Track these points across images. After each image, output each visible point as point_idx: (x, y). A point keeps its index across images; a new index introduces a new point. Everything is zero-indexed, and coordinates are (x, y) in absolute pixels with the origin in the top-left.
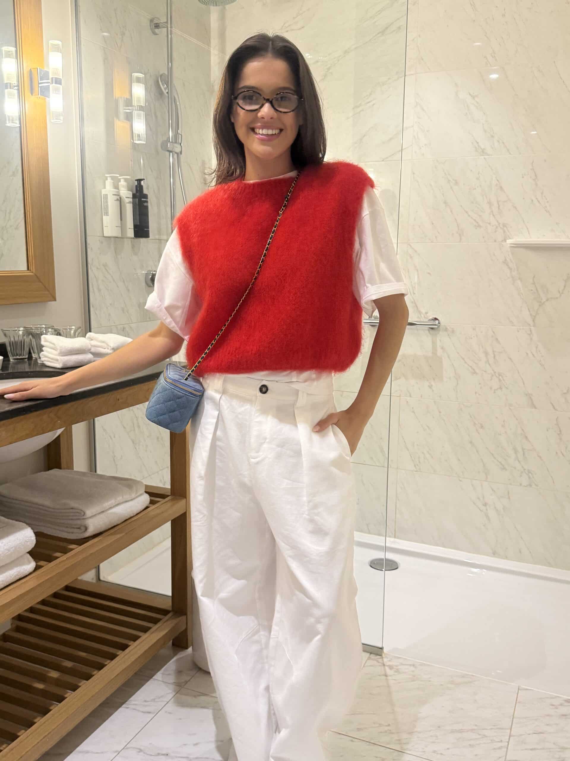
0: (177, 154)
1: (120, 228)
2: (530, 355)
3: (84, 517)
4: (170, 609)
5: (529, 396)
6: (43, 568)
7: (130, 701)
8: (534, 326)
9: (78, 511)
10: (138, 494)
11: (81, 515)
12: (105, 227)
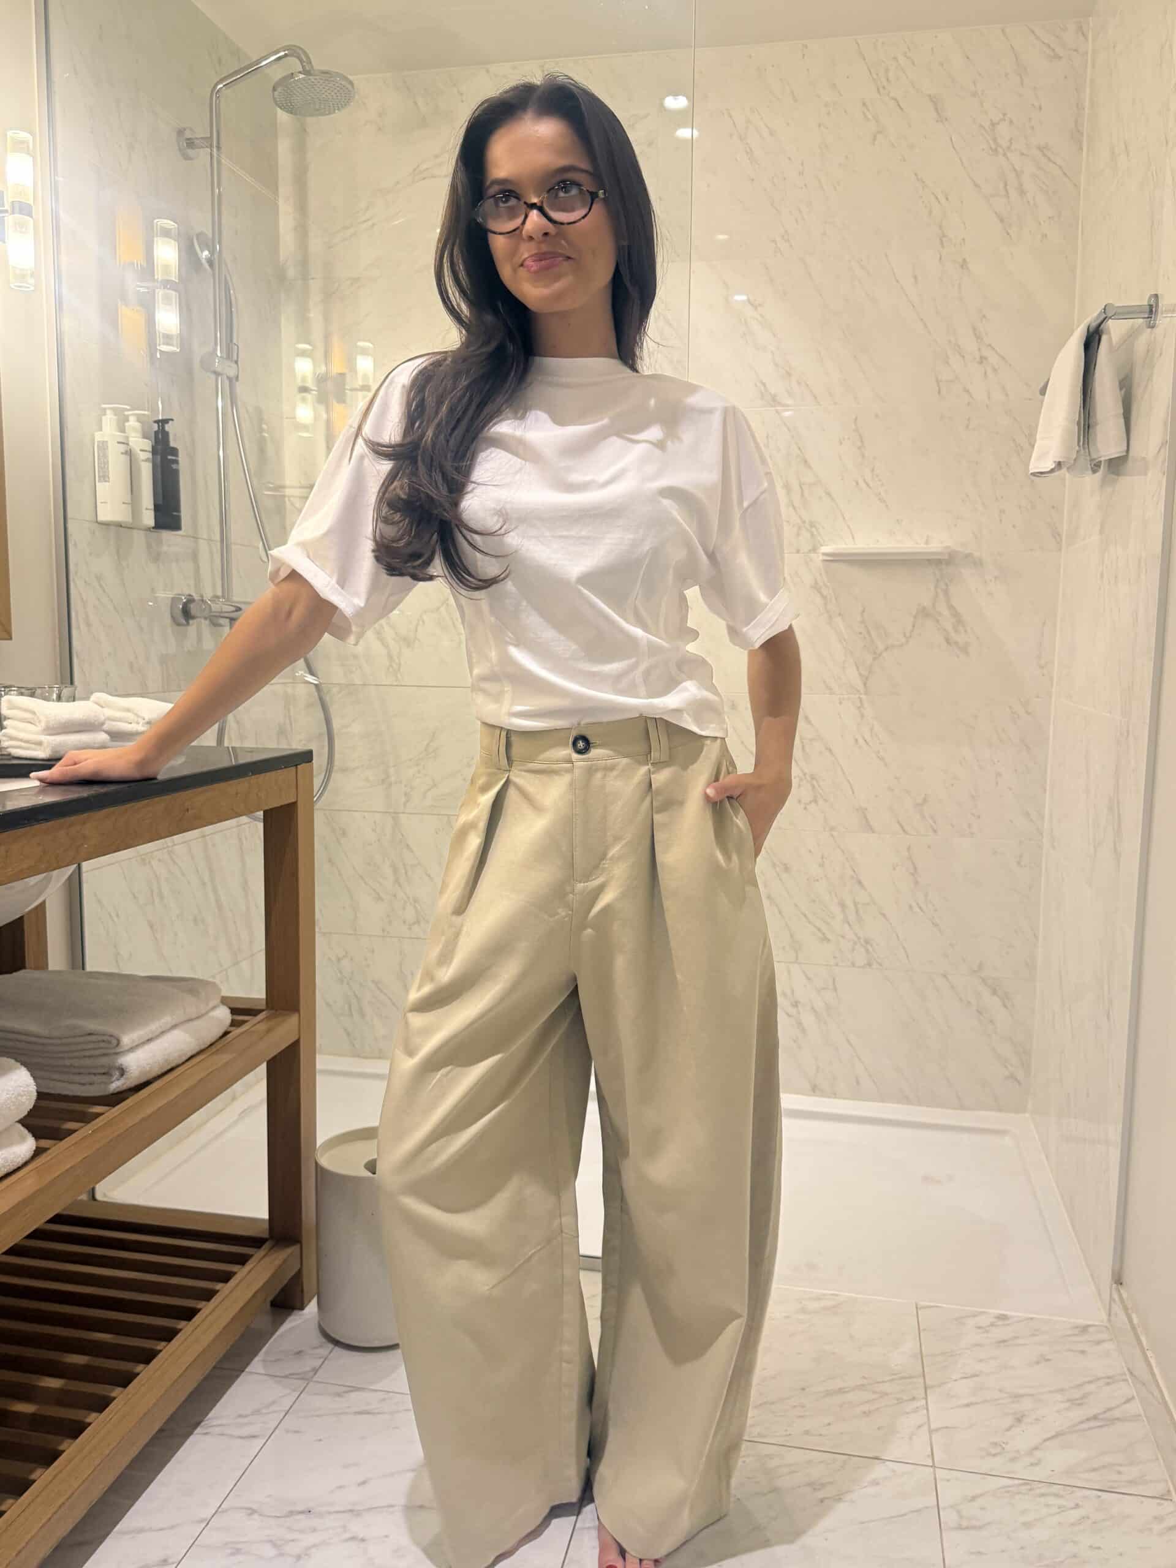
0: (230, 379)
1: (130, 506)
2: (861, 741)
3: (118, 1050)
4: (266, 1235)
5: (863, 812)
6: (49, 1152)
7: (209, 1419)
8: (866, 694)
9: (105, 1038)
10: (211, 1004)
11: (111, 1046)
12: (102, 503)
